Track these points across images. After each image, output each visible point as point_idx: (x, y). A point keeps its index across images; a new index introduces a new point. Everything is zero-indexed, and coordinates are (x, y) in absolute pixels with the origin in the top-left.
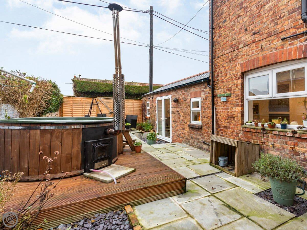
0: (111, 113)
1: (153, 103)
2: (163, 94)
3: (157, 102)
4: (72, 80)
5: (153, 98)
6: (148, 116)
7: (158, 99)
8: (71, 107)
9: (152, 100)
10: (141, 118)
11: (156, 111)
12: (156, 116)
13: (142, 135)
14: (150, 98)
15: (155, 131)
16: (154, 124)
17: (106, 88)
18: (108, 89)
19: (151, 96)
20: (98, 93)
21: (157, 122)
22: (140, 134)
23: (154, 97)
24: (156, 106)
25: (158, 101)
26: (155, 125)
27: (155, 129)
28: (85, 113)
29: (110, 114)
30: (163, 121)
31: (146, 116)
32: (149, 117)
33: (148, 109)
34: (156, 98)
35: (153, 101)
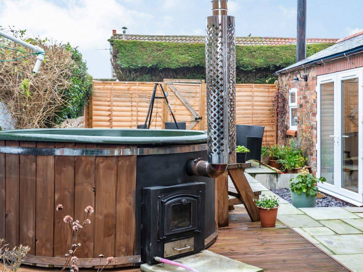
0: (196, 119)
1: (307, 93)
2: (339, 66)
3: (318, 89)
4: (109, 40)
5: (306, 79)
6: (293, 128)
7: (322, 79)
8: (109, 106)
9: (304, 83)
10: (274, 134)
11: (314, 115)
12: (316, 129)
13: (277, 181)
14: (298, 79)
15: (312, 169)
16: (309, 152)
17: (184, 56)
18: (190, 58)
19: (303, 73)
20: (167, 68)
21: (318, 147)
22: (270, 177)
23: (312, 74)
24: (315, 101)
25: (321, 85)
26: (312, 155)
27: (312, 165)
28: (137, 119)
29: (194, 123)
30: (336, 143)
31: (287, 128)
32: (296, 133)
33: (292, 109)
34: (315, 78)
35: (307, 85)
